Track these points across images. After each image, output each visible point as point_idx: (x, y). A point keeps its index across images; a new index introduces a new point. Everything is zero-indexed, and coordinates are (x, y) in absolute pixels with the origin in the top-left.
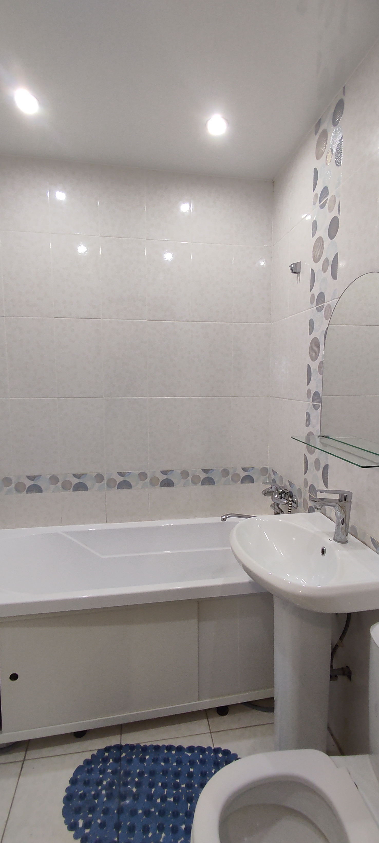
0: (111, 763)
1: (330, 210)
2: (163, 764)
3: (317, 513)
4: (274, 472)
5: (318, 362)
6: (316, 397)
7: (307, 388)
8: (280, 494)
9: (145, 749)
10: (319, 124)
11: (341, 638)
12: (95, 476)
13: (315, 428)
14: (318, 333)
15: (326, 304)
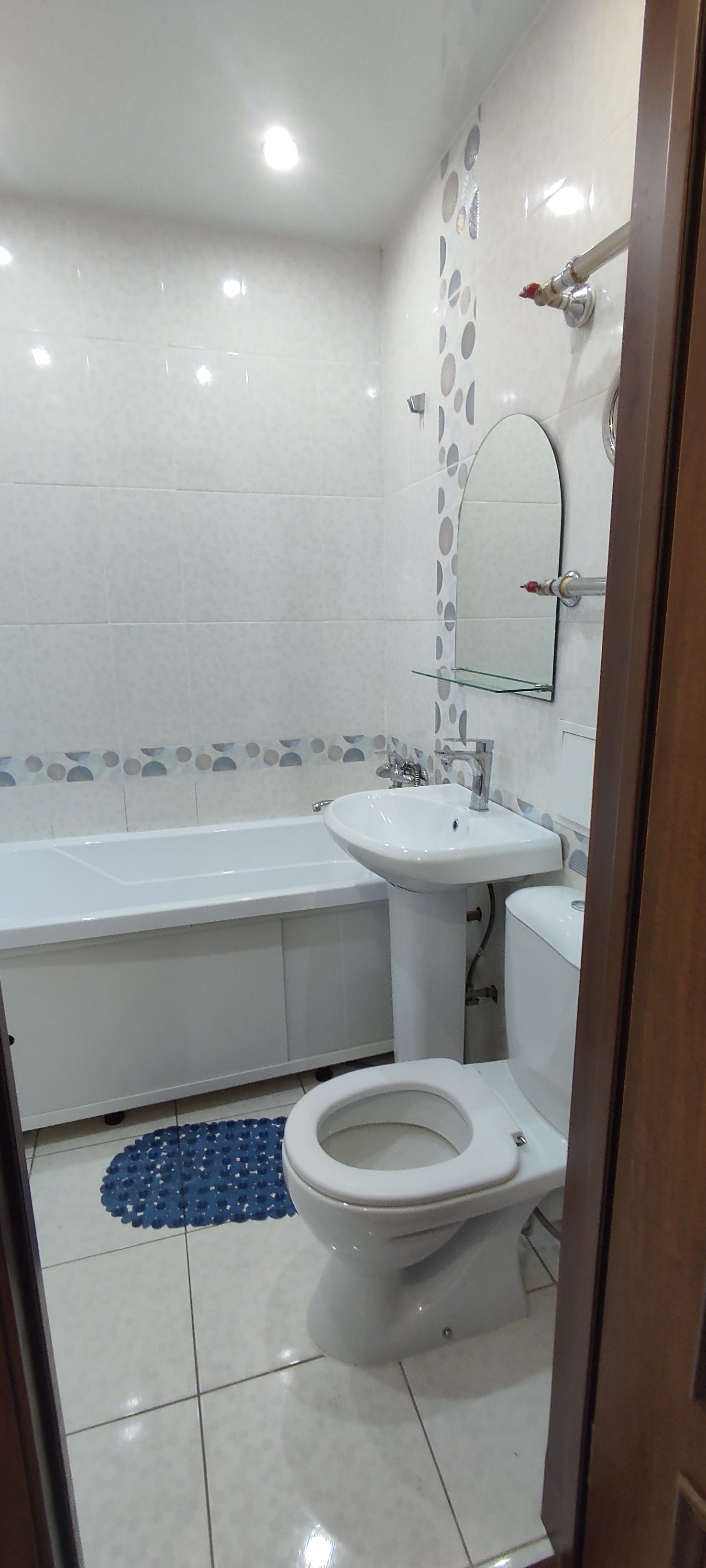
0: (165, 1146)
1: (464, 310)
2: (241, 1139)
3: (454, 784)
4: (395, 741)
5: (450, 556)
6: (450, 611)
7: (437, 598)
8: (401, 769)
9: (214, 1127)
10: (445, 161)
11: (483, 946)
12: (104, 757)
13: (448, 660)
14: (450, 511)
15: (460, 463)
